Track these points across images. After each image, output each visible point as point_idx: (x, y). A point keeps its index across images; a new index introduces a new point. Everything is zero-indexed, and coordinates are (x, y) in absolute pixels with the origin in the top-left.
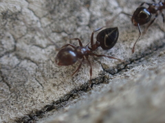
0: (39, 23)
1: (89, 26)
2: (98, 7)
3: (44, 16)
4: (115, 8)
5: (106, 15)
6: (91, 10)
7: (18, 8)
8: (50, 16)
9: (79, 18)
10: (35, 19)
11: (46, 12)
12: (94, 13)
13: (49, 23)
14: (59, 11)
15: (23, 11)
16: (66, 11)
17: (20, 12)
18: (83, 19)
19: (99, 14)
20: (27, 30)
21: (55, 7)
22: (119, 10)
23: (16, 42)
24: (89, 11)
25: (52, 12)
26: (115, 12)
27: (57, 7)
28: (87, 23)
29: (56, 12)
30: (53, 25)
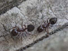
0: (24, 18)
1: (42, 18)
2: (45, 12)
3: (26, 15)
4: (51, 13)
5: (48, 15)
6: (42, 13)
7: (17, 12)
8: (28, 15)
9: (38, 16)
10: (23, 16)
11: (27, 14)
12: (44, 14)
13: (28, 17)
14: (31, 14)
15: (19, 13)
16: (34, 13)
17: (18, 14)
18: (40, 16)
19: (45, 15)
20: (20, 20)
21: (30, 12)
22: (52, 13)
23: (16, 24)
24: (42, 14)
25: (29, 14)
26: (51, 14)
27: (31, 12)
28: (41, 18)
29: (30, 14)
30: (29, 18)
